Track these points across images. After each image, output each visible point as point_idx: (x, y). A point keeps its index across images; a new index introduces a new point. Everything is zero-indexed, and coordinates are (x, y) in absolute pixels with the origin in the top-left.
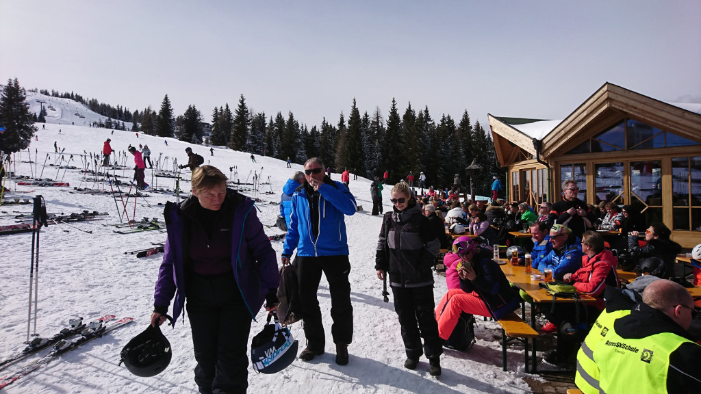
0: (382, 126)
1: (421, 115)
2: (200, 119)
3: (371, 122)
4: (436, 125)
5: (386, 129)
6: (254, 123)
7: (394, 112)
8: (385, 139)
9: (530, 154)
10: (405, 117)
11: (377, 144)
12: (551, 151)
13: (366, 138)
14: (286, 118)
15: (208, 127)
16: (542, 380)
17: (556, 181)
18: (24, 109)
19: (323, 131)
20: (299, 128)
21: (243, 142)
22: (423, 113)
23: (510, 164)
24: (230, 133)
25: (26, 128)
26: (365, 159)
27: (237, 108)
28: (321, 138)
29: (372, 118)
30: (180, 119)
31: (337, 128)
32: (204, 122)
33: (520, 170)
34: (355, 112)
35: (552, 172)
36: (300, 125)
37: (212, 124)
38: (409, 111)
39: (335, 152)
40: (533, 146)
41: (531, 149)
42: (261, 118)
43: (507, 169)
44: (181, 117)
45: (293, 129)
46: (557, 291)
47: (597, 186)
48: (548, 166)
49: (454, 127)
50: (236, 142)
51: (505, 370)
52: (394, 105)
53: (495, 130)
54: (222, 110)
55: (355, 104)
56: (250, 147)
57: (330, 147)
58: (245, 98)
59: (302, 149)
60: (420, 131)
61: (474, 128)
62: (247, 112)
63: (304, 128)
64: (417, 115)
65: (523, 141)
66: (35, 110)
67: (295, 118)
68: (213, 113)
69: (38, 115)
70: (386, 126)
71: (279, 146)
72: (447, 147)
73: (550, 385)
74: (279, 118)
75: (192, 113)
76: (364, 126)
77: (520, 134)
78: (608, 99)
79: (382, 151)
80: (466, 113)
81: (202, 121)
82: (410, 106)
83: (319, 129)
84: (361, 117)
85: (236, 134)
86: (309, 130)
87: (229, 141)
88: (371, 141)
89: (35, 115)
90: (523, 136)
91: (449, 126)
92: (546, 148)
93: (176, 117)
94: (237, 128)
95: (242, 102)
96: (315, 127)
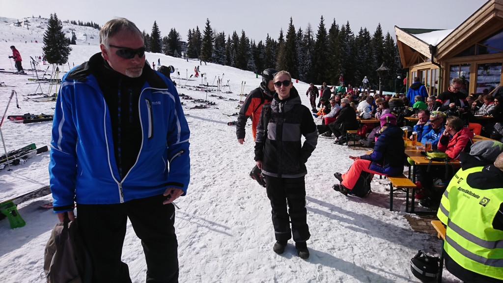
0: (312, 39)
1: (343, 28)
2: (179, 39)
3: (304, 36)
4: (355, 36)
5: (316, 41)
6: (216, 40)
7: (322, 27)
8: (315, 49)
9: (427, 58)
10: (330, 31)
11: (308, 53)
12: (443, 55)
13: (299, 48)
14: (240, 36)
15: (185, 45)
16: (417, 217)
17: (445, 79)
18: (62, 35)
19: (267, 45)
20: (250, 43)
21: (210, 56)
22: (345, 27)
23: (410, 66)
24: (200, 48)
25: (64, 49)
26: (298, 65)
27: (205, 29)
28: (265, 50)
29: (304, 32)
30: (165, 39)
31: (278, 42)
32: (182, 41)
33: (418, 70)
34: (292, 28)
35: (443, 71)
36: (250, 41)
37: (187, 42)
38: (334, 26)
39: (276, 60)
40: (429, 51)
41: (427, 53)
42: (222, 36)
43: (408, 70)
44: (166, 37)
45: (245, 44)
46: (433, 157)
47: (478, 82)
48: (440, 66)
49: (369, 38)
50: (205, 55)
51: (391, 210)
52: (322, 21)
53: (400, 39)
54: (194, 31)
55: (292, 22)
56: (214, 58)
57: (273, 57)
58: (210, 21)
59: (251, 60)
60: (342, 42)
61: (385, 38)
62: (212, 32)
63: (253, 43)
64: (340, 29)
65: (422, 47)
66: (69, 36)
67: (246, 35)
68: (188, 33)
69: (71, 39)
70: (315, 39)
71: (234, 57)
72: (363, 53)
73: (423, 220)
74: (235, 35)
75: (174, 34)
76: (299, 39)
77: (420, 42)
78: (495, 10)
79: (312, 59)
80: (379, 26)
81: (180, 40)
82: (335, 22)
83: (264, 43)
84: (296, 32)
85: (205, 49)
86: (257, 44)
87: (200, 55)
88: (304, 51)
89: (69, 40)
90: (422, 43)
91: (365, 37)
92: (439, 52)
93: (163, 38)
94: (205, 44)
95: (208, 24)
96: (261, 42)
